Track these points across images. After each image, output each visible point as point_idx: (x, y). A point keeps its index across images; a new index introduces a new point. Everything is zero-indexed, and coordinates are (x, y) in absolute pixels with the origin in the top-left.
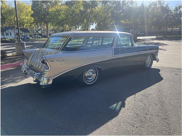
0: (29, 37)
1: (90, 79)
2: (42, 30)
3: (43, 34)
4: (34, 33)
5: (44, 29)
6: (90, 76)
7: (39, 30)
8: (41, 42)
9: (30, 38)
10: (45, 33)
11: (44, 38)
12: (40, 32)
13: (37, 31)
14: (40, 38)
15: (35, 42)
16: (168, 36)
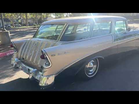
0: (10, 26)
1: (91, 71)
2: (22, 19)
3: (23, 23)
4: (15, 22)
5: (23, 18)
6: (91, 68)
7: (19, 19)
8: (22, 30)
9: (12, 27)
10: (24, 22)
11: (24, 26)
12: (20, 21)
13: (17, 20)
14: (20, 26)
15: (16, 30)
16: (135, 20)
